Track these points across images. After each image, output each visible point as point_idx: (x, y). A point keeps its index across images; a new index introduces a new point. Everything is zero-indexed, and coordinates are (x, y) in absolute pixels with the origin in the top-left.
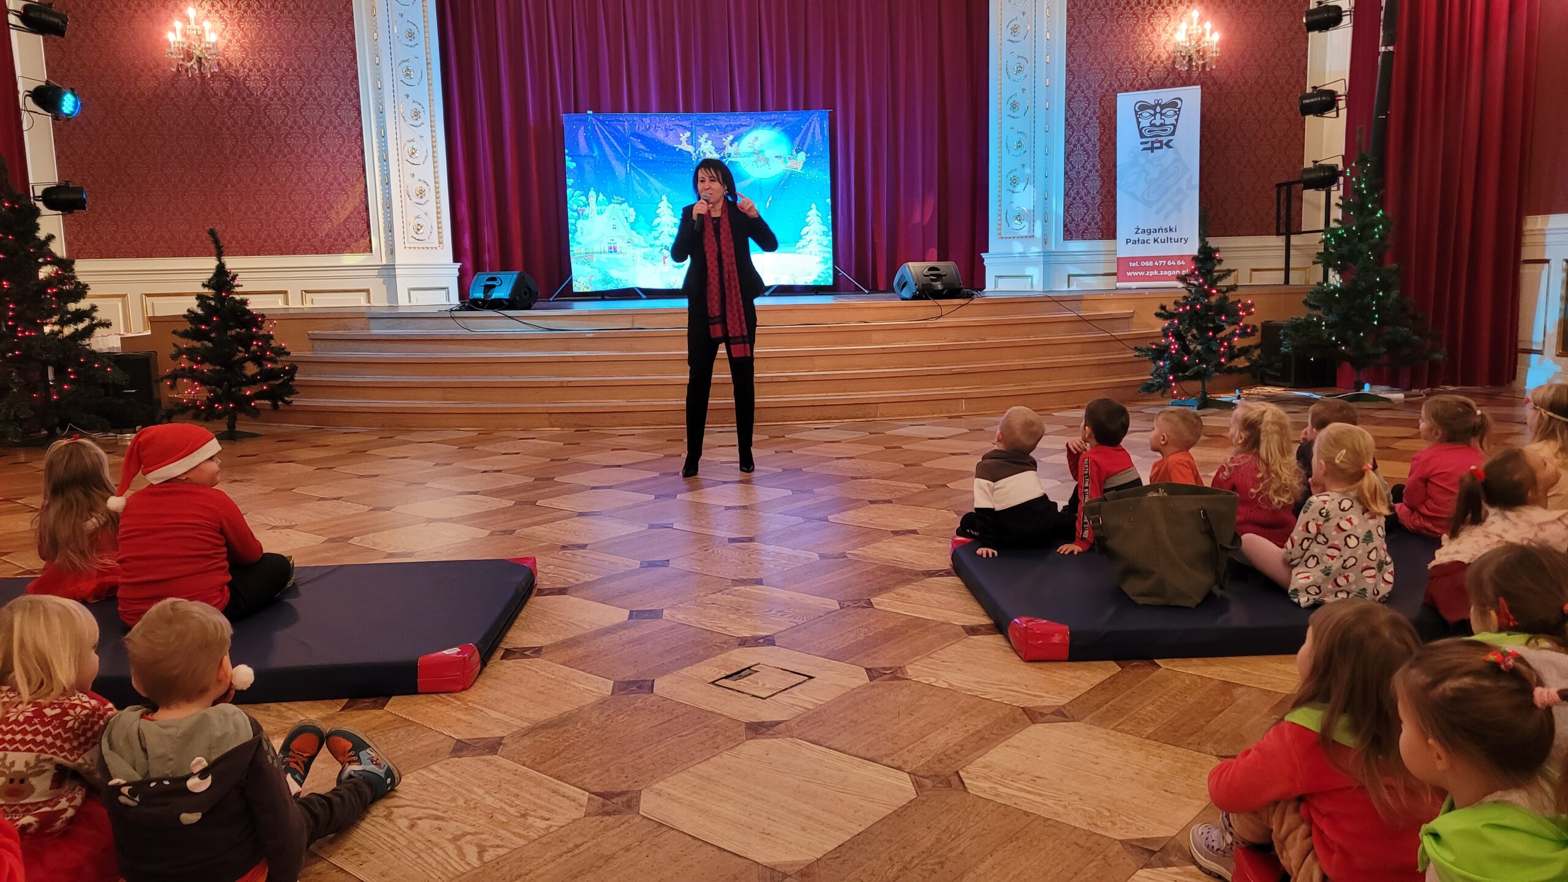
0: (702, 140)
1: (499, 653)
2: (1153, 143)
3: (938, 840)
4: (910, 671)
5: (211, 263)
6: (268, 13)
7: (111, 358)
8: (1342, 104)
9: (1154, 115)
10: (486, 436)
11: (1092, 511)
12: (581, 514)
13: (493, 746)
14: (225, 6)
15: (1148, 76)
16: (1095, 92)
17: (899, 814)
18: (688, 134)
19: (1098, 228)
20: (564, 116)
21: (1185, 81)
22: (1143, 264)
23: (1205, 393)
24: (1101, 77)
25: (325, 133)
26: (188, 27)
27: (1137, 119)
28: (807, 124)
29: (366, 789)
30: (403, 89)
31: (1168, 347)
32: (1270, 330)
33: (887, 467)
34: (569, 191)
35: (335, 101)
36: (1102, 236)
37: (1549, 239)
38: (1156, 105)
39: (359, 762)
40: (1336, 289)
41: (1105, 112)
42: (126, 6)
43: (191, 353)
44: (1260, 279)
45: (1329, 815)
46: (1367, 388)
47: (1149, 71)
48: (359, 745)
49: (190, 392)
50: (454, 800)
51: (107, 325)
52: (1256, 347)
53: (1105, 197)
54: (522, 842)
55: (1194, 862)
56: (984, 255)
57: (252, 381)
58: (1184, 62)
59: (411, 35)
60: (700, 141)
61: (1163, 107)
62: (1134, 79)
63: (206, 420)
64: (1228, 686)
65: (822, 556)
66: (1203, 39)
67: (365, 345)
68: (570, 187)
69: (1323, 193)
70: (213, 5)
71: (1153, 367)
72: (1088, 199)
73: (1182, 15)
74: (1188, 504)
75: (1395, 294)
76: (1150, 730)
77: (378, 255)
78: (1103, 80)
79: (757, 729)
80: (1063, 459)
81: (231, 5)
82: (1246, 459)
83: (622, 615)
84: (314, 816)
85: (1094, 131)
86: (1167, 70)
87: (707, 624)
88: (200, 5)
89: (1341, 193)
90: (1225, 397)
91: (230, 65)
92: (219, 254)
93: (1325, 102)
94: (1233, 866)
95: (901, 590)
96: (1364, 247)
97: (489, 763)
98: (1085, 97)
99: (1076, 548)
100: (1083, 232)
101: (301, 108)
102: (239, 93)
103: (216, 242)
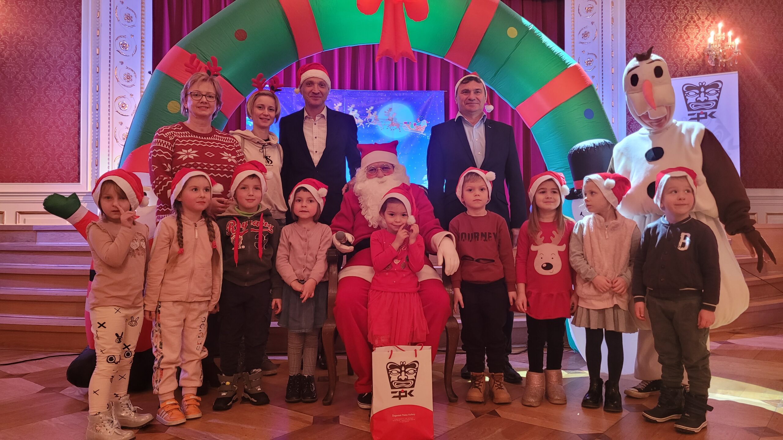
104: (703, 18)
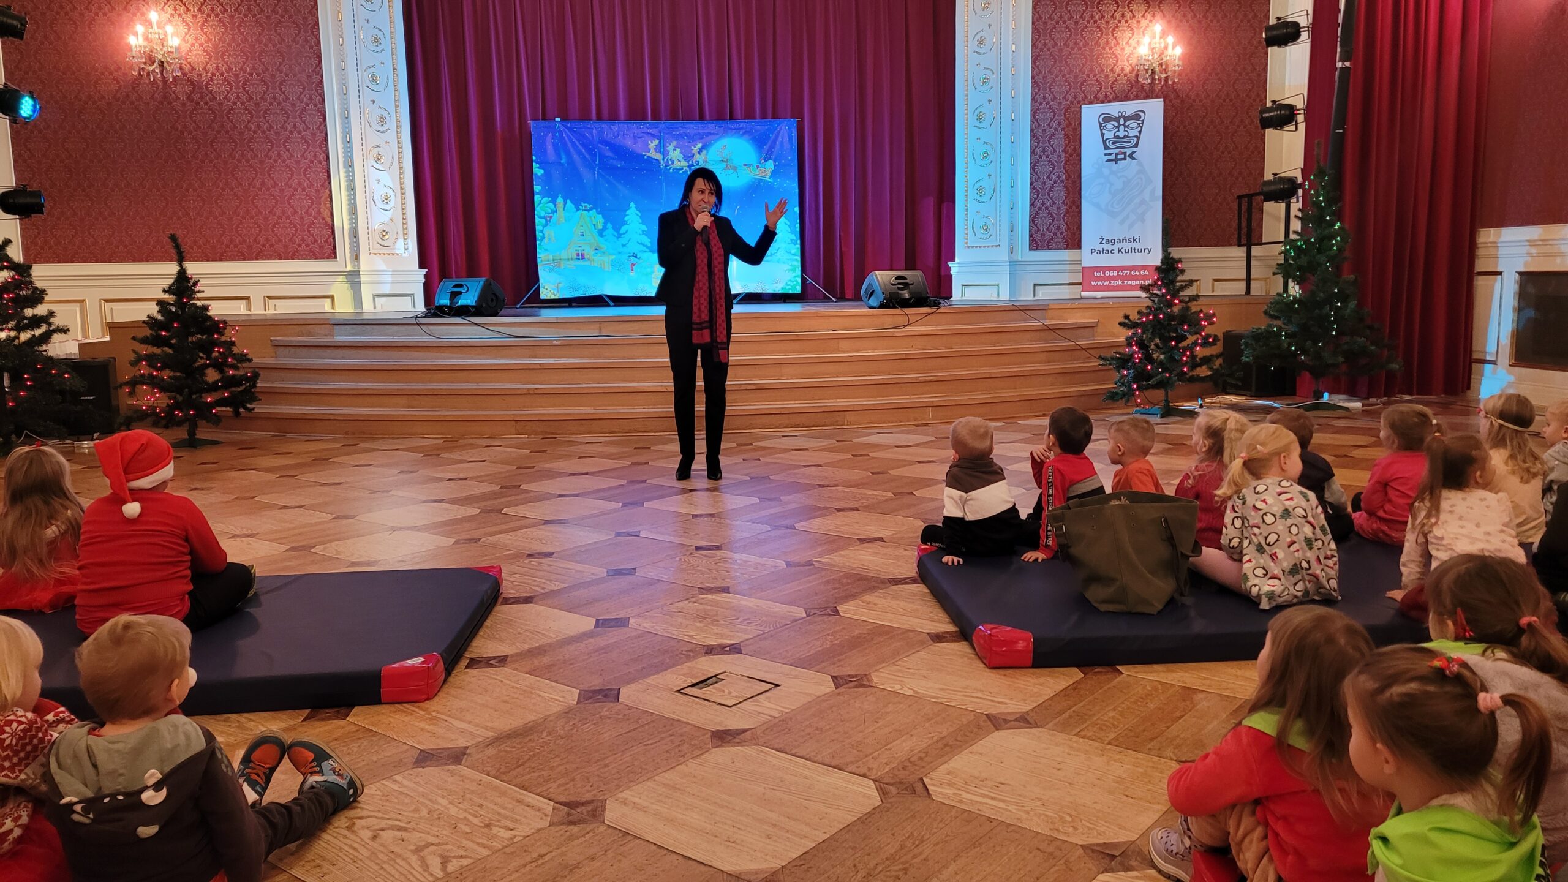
0: (670, 148)
1: (464, 662)
2: (1117, 154)
3: (902, 847)
4: (875, 678)
5: (172, 268)
6: (232, 17)
7: (68, 364)
8: (1301, 118)
9: (1118, 127)
10: (452, 443)
11: (1056, 519)
12: (547, 522)
13: (457, 756)
14: (188, 10)
15: (1112, 88)
16: (1060, 103)
17: (864, 820)
18: (656, 142)
19: (1064, 238)
20: (532, 123)
21: (1148, 94)
22: (1107, 273)
23: (1168, 402)
24: (1065, 89)
25: (289, 138)
26: (150, 30)
27: (1101, 130)
28: (776, 133)
29: (327, 799)
30: (368, 95)
31: (1132, 356)
32: (1231, 339)
33: (856, 475)
34: (537, 198)
35: (299, 106)
36: (1067, 245)
37: (1502, 251)
38: (1120, 117)
39: (321, 772)
40: (1295, 300)
41: (1070, 124)
42: (87, 8)
43: (151, 359)
44: (1222, 289)
45: (1285, 818)
46: (1326, 397)
47: (1113, 83)
48: (321, 756)
49: (149, 399)
50: (417, 810)
51: (65, 331)
52: (1218, 356)
53: (1070, 207)
54: (486, 852)
55: (1155, 867)
56: (950, 264)
57: (213, 388)
58: (1147, 75)
59: (377, 41)
60: (668, 149)
61: (1127, 119)
62: (1098, 92)
63: (166, 427)
64: (1188, 692)
65: (789, 564)
66: (1166, 53)
67: (329, 351)
68: (538, 194)
69: (1283, 205)
70: (175, 9)
71: (1116, 376)
72: (1054, 210)
73: (1145, 29)
74: (1150, 512)
75: (1352, 304)
76: (1112, 736)
77: (343, 262)
78: (1067, 93)
79: (723, 737)
80: (1027, 466)
81: (194, 9)
82: (1209, 467)
83: (589, 624)
84: (272, 825)
85: (1059, 142)
86: (1131, 83)
87: (674, 633)
88: (163, 9)
89: (1300, 205)
90: (1188, 406)
91: (193, 69)
92: (181, 260)
93: (1284, 116)
94: (1191, 870)
95: (868, 598)
96: (1322, 259)
97: (453, 774)
98: (1050, 108)
99: (1040, 556)
100: (1049, 242)
101: (265, 113)
102: (202, 97)
103: (177, 247)
104: (1139, 16)
